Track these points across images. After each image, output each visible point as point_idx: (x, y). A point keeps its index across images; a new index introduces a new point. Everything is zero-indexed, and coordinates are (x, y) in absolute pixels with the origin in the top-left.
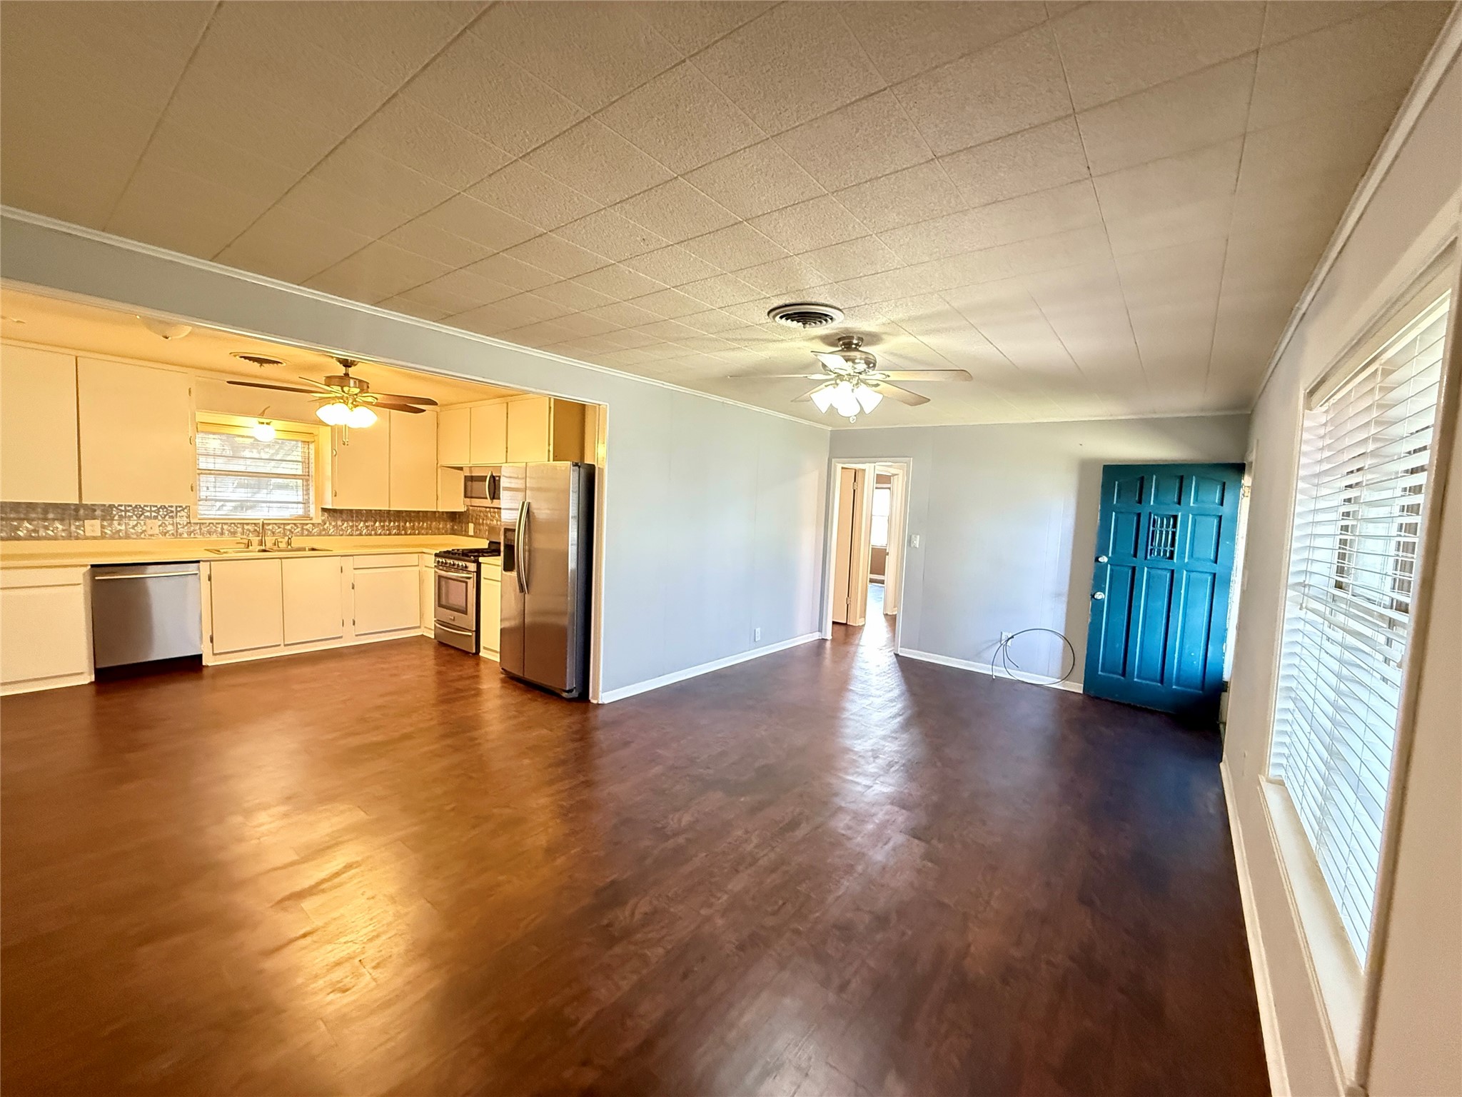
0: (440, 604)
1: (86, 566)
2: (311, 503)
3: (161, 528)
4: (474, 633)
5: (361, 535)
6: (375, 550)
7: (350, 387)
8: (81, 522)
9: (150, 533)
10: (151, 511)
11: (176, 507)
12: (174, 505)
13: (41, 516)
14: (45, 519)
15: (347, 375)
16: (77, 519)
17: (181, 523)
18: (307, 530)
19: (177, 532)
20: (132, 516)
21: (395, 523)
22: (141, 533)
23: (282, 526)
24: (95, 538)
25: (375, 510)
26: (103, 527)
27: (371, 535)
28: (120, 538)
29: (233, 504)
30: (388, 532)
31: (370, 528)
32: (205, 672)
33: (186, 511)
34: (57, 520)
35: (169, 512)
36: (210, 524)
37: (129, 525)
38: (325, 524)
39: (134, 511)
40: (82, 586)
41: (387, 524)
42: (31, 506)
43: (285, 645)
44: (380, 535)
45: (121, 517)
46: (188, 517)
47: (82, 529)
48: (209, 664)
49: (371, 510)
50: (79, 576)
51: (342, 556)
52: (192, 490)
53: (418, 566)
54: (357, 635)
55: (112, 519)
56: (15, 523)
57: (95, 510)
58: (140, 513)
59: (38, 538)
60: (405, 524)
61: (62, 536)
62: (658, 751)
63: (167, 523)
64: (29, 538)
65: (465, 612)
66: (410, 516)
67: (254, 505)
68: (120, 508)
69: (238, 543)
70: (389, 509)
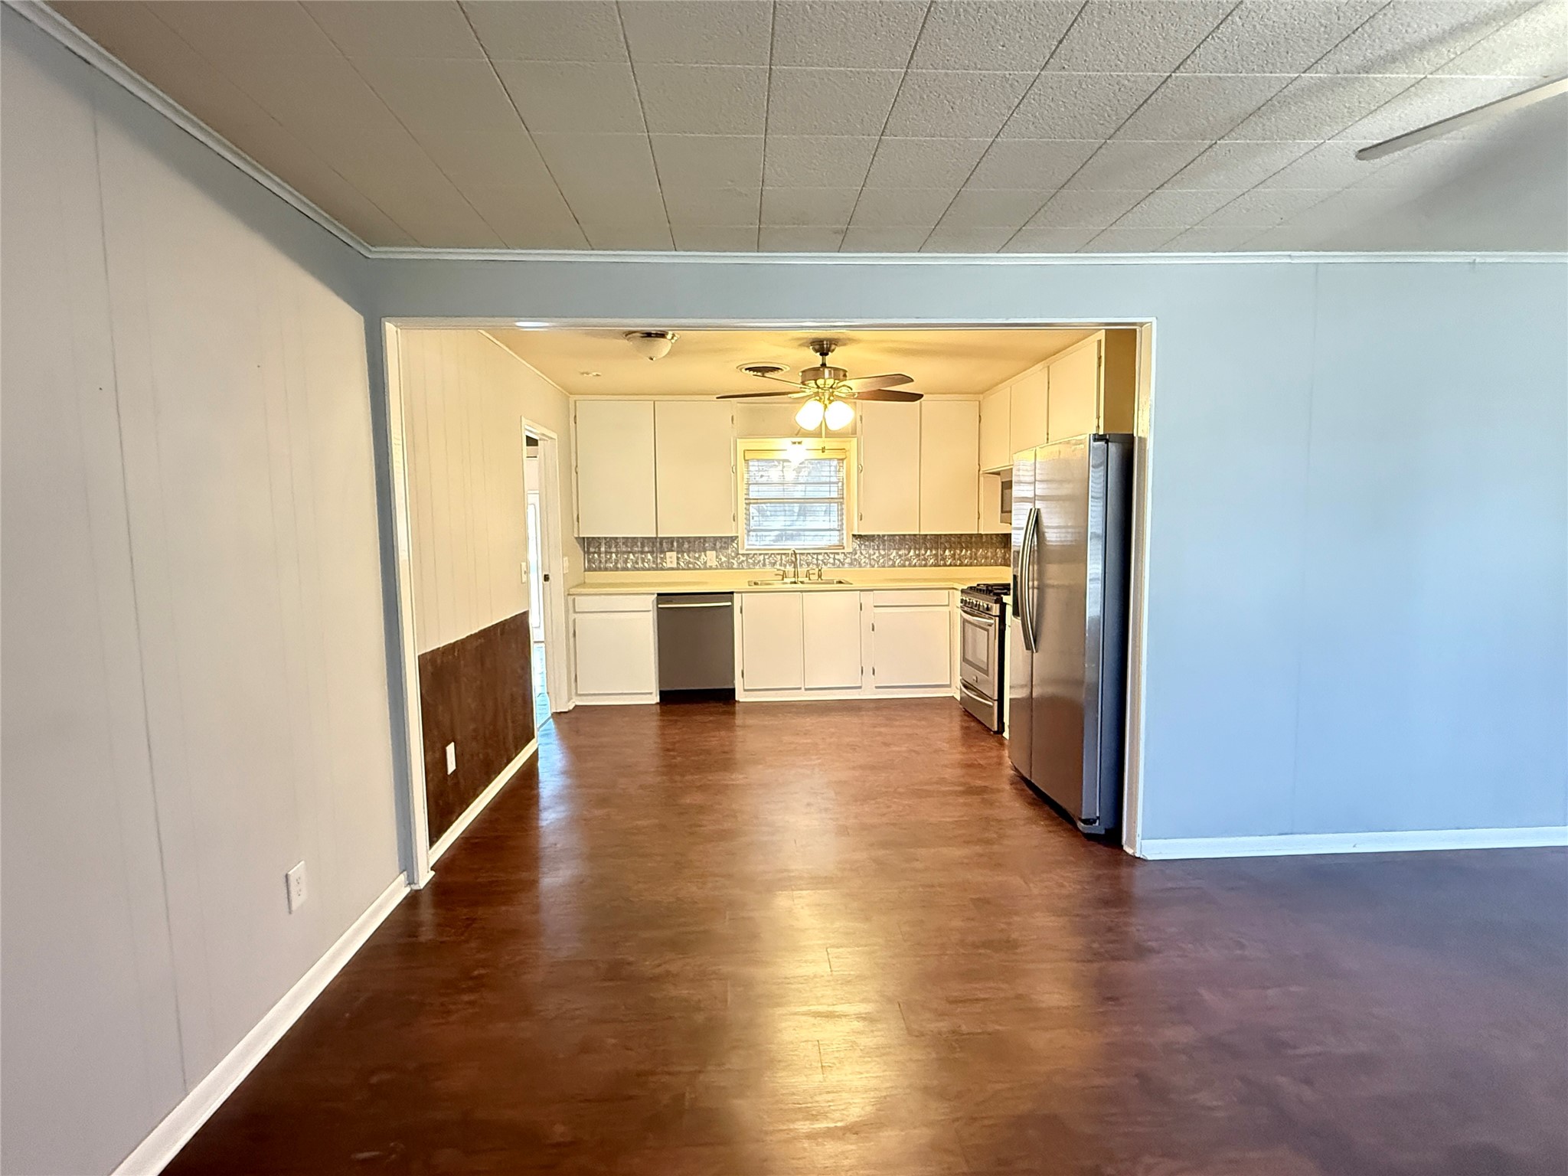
0: (964, 659)
1: (653, 594)
2: (844, 529)
3: (717, 559)
4: (996, 703)
5: (893, 566)
6: (907, 584)
7: (824, 378)
8: (664, 554)
9: (710, 564)
10: (709, 542)
12: (727, 536)
13: (640, 549)
14: (642, 552)
15: (824, 365)
16: (662, 552)
17: (732, 554)
18: (839, 560)
19: (729, 563)
20: (697, 548)
21: (931, 551)
22: (704, 564)
23: (815, 556)
24: (670, 569)
25: (909, 535)
26: (678, 558)
27: (904, 566)
28: (688, 569)
29: (777, 533)
30: (923, 562)
31: (903, 558)
32: (737, 707)
33: (736, 541)
34: (650, 552)
35: (723, 543)
36: (754, 554)
37: (695, 557)
38: (856, 554)
39: (698, 542)
40: (651, 613)
41: (923, 552)
43: (806, 689)
44: (915, 566)
45: (689, 548)
46: (737, 548)
47: (664, 560)
48: (741, 700)
49: (904, 535)
50: (649, 603)
51: (865, 590)
52: (734, 520)
53: (948, 605)
54: (877, 687)
55: (684, 551)
57: (673, 543)
58: (703, 544)
60: (944, 552)
61: (650, 568)
62: (1203, 991)
63: (721, 554)
65: (986, 672)
66: (949, 542)
67: (794, 534)
68: (690, 540)
69: (776, 575)
70: (922, 533)
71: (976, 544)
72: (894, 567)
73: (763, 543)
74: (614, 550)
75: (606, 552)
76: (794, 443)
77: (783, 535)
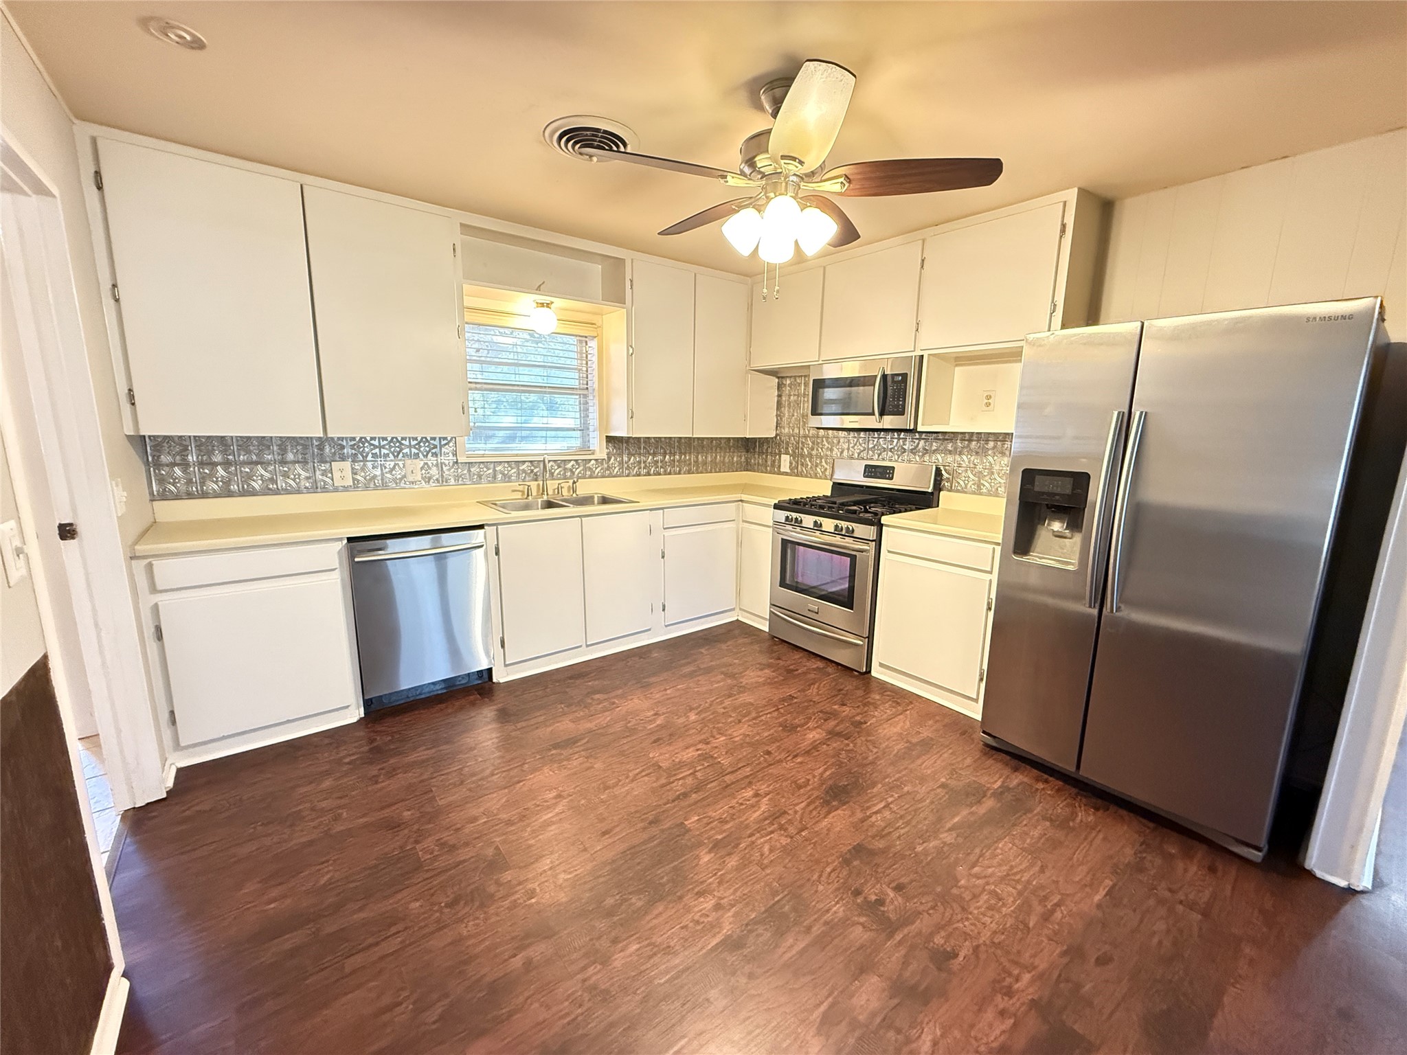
0: (785, 584)
1: (341, 539)
2: (591, 428)
3: (423, 471)
6: (684, 499)
8: (328, 465)
9: (411, 479)
10: (410, 446)
11: (440, 438)
12: (438, 436)
13: (278, 458)
14: (283, 462)
16: (323, 461)
17: (447, 462)
18: (590, 469)
19: (442, 476)
20: (388, 454)
21: (686, 456)
22: (401, 479)
23: (562, 465)
24: (346, 489)
25: (665, 438)
26: (354, 473)
27: (660, 474)
28: (376, 488)
31: (659, 465)
32: (498, 694)
33: (451, 444)
34: (298, 462)
35: (431, 446)
36: (480, 463)
37: (385, 468)
38: (610, 460)
39: (391, 447)
40: (338, 572)
41: (677, 457)
42: (264, 443)
43: (588, 646)
45: (374, 455)
46: (455, 454)
47: (330, 475)
48: (502, 682)
50: (332, 554)
51: (651, 510)
53: (735, 520)
55: (365, 460)
56: (247, 470)
57: (343, 447)
58: (398, 449)
59: (277, 492)
60: (697, 458)
61: (306, 488)
63: (429, 463)
64: (267, 492)
65: (848, 604)
66: (702, 446)
67: (530, 434)
68: (372, 442)
69: (514, 491)
70: (694, 436)
71: (725, 448)
72: (650, 475)
73: (489, 446)
74: (218, 458)
75: (201, 464)
76: (542, 305)
77: (514, 434)
